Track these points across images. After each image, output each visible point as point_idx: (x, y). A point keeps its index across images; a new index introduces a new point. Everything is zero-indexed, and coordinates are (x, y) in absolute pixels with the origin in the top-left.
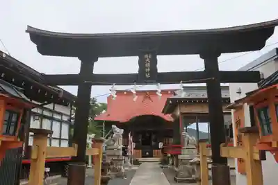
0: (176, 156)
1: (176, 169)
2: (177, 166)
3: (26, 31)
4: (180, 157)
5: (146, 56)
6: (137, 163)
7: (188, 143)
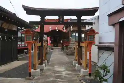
2: (68, 50)
4: (69, 46)
5: (61, 17)
7: (72, 41)
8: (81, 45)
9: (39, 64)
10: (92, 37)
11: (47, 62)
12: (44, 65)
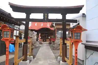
0: (54, 41)
1: (54, 46)
2: (54, 45)
3: (9, 4)
4: (55, 42)
5: (45, 14)
6: (41, 44)
7: (58, 38)
8: (65, 42)
9: (23, 60)
10: (79, 34)
11: (33, 57)
12: (28, 61)
